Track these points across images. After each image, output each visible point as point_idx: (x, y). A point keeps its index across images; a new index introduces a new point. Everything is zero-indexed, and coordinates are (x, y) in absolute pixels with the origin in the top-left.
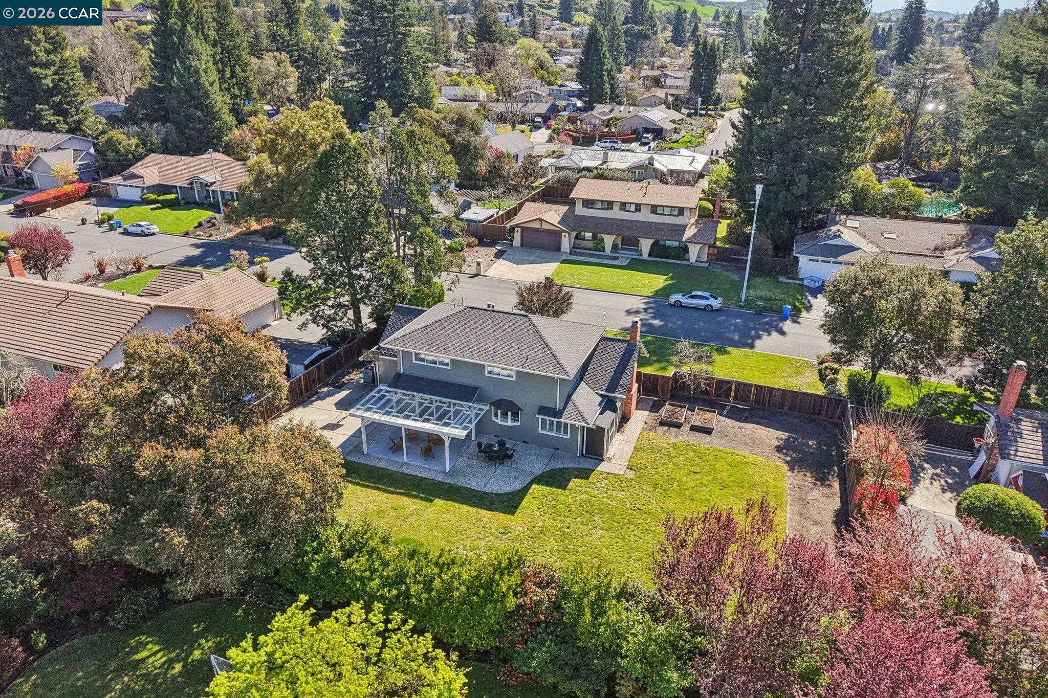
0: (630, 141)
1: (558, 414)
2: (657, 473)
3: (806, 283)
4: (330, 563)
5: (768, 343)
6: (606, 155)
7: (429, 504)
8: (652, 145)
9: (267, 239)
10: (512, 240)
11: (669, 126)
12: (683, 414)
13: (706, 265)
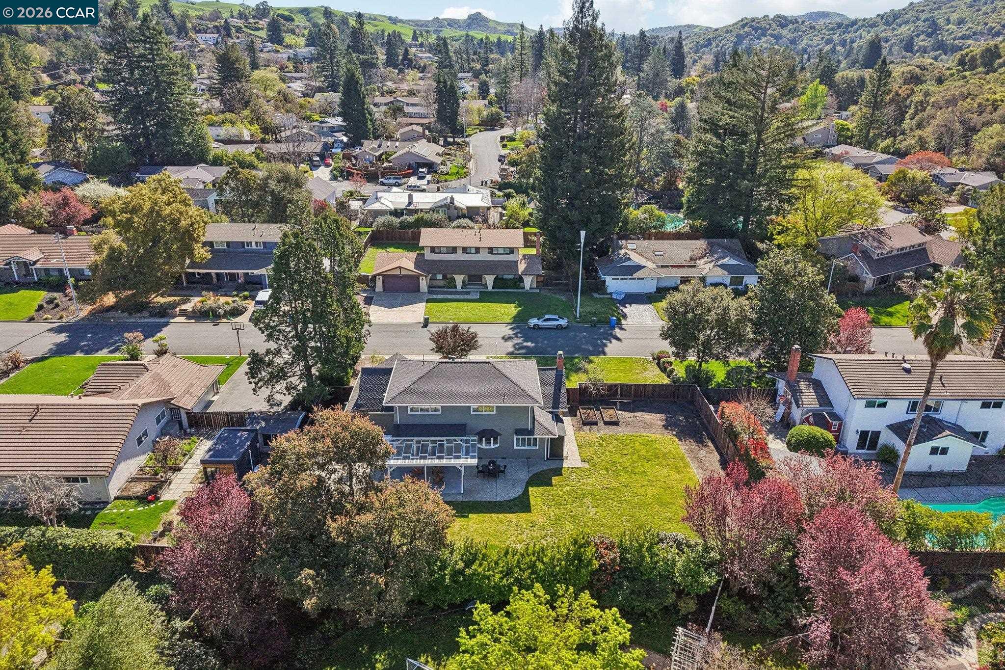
0: (408, 176)
1: (531, 432)
2: (602, 460)
3: (614, 296)
4: (456, 574)
5: (612, 348)
6: (410, 196)
7: (466, 519)
8: (429, 177)
9: (130, 314)
10: (374, 287)
11: (438, 160)
12: (594, 414)
13: (538, 291)
